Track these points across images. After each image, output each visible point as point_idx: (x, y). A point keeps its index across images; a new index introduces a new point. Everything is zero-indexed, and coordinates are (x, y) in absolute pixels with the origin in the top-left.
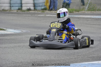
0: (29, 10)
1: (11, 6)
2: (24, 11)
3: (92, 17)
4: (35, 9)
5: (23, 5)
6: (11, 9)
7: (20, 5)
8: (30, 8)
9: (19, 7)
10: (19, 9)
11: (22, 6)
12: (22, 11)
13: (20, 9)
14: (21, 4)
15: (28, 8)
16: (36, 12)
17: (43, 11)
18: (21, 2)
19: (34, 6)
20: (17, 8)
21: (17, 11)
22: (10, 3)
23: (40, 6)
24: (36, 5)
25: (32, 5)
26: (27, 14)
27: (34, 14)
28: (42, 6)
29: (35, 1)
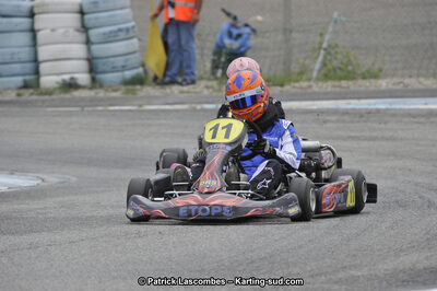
0: (71, 86)
2: (49, 92)
4: (95, 83)
5: (43, 67)
7: (29, 67)
8: (72, 78)
9: (27, 78)
10: (26, 86)
11: (37, 72)
12: (41, 94)
13: (32, 84)
14: (36, 61)
15: (67, 77)
16: (101, 94)
17: (130, 87)
18: (36, 53)
19: (92, 70)
20: (19, 80)
21: (19, 95)
23: (114, 69)
24: (100, 65)
25: (84, 65)
26: (63, 103)
27: (94, 102)
28: (124, 68)
29: (94, 47)
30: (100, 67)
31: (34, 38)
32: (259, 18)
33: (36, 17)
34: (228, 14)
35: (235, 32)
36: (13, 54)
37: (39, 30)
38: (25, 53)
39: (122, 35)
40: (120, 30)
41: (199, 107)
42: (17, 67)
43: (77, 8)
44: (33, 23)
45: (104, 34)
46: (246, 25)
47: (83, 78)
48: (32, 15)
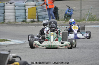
1: (16, 18)
3: (92, 26)
4: (38, 21)
6: (16, 21)
7: (24, 17)
8: (33, 20)
10: (23, 21)
11: (26, 18)
12: (27, 23)
13: (25, 21)
14: (26, 16)
15: (32, 19)
18: (26, 14)
19: (38, 18)
20: (22, 20)
21: (22, 23)
22: (15, 16)
26: (31, 25)
27: (38, 25)
29: (38, 13)
30: (40, 18)
31: (25, 11)
32: (75, 7)
33: (26, 6)
34: (68, 7)
35: (69, 10)
36: (21, 14)
37: (26, 9)
38: (23, 14)
39: (45, 11)
40: (44, 10)
41: (61, 26)
42: (21, 17)
43: (35, 5)
44: (25, 8)
45: (41, 10)
46: (72, 9)
47: (36, 20)
48: (25, 6)
